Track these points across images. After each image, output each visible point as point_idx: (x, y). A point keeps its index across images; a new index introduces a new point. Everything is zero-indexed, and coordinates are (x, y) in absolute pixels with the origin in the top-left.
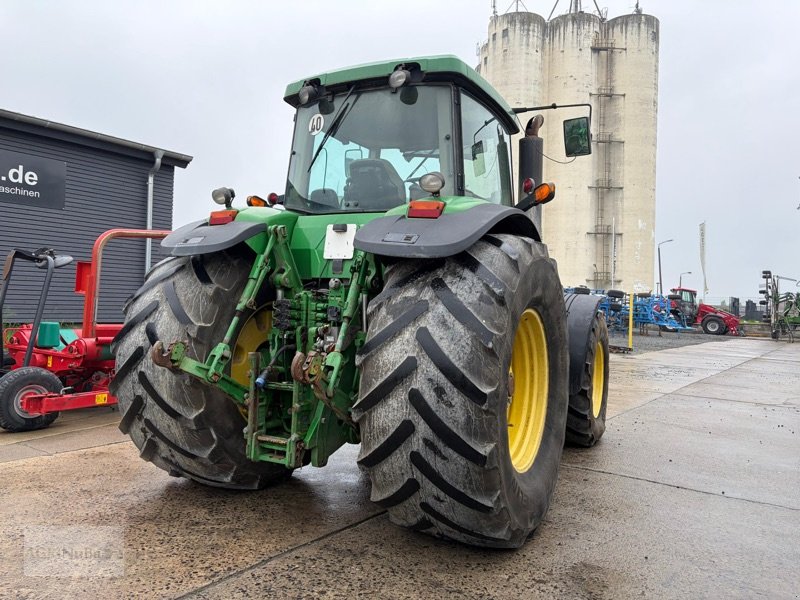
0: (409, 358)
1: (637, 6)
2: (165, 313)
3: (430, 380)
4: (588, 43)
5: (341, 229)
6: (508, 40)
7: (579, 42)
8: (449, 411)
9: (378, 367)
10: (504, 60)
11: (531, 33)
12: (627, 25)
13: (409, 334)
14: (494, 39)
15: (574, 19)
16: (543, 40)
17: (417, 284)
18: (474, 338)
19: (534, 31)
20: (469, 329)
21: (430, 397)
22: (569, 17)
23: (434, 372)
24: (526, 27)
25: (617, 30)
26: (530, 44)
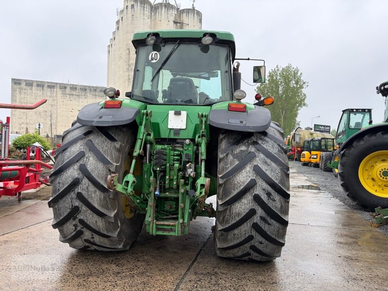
0: (251, 179)
1: (193, 6)
2: (91, 158)
3: (264, 189)
4: (172, 19)
5: (178, 113)
6: (134, 10)
7: (168, 17)
8: (274, 203)
9: (235, 184)
10: (132, 20)
11: (145, 9)
12: (189, 13)
13: (248, 168)
14: (127, 8)
15: (165, 6)
16: (151, 13)
17: (245, 144)
18: (281, 169)
19: (147, 8)
20: (278, 166)
21: (264, 197)
22: (163, 5)
23: (265, 185)
24: (143, 5)
25: (184, 15)
26: (145, 14)
